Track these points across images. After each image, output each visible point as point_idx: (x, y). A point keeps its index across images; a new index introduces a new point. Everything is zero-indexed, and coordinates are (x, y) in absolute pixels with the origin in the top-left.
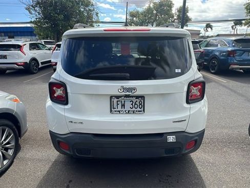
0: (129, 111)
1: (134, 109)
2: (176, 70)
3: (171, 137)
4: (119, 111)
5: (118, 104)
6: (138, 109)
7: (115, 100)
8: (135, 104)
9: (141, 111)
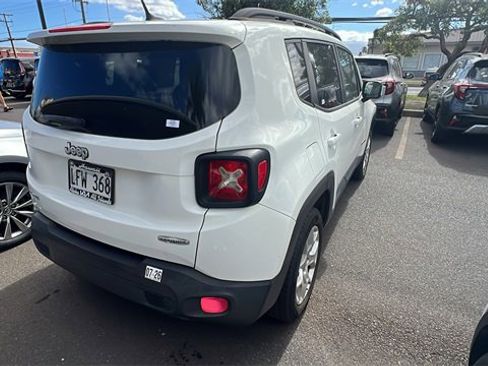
0: (91, 194)
1: (98, 192)
2: (168, 121)
3: (155, 269)
4: (78, 190)
5: (78, 177)
6: (104, 194)
7: (75, 168)
8: (100, 183)
9: (107, 199)
